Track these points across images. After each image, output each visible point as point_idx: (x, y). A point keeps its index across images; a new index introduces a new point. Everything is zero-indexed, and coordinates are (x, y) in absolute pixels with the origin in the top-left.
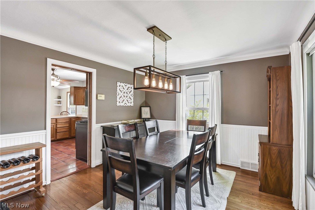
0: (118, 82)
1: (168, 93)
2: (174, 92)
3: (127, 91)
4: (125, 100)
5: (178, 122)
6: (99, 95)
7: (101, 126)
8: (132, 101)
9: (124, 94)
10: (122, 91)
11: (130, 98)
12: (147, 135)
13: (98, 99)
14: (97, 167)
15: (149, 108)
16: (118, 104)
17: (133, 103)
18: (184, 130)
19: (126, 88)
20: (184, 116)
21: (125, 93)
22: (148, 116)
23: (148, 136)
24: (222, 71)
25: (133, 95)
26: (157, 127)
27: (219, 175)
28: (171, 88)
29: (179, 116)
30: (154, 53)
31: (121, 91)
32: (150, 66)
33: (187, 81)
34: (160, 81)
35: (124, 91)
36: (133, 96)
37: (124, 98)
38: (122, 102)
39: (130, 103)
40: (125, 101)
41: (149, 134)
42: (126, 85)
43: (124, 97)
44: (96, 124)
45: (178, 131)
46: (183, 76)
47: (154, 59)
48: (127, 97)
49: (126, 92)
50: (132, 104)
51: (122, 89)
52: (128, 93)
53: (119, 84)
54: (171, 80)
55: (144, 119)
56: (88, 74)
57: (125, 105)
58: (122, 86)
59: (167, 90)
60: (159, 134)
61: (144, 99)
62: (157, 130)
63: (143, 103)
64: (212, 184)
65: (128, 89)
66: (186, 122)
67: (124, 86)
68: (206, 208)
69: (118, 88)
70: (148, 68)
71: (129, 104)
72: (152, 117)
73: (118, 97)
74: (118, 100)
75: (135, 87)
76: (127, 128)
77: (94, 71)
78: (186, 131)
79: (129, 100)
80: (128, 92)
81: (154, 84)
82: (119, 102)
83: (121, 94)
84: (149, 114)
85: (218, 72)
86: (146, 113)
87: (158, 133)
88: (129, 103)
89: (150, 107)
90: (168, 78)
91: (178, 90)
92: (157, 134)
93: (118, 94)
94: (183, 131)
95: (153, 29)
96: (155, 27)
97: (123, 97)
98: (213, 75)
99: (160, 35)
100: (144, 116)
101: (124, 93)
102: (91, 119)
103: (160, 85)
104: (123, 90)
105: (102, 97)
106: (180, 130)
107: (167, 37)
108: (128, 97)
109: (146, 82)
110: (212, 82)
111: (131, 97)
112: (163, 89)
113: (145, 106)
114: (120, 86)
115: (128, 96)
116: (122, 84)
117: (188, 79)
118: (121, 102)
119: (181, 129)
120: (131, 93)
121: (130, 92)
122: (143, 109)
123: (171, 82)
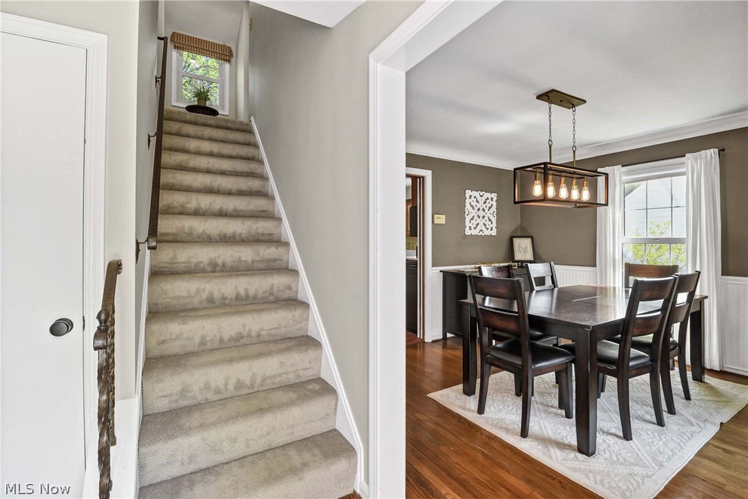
0: (467, 191)
1: (579, 207)
2: (593, 204)
3: (484, 206)
4: (481, 224)
5: (601, 269)
6: (436, 216)
7: (441, 271)
8: (494, 225)
9: (478, 213)
10: (475, 206)
11: (490, 220)
12: (532, 289)
13: (435, 223)
14: (434, 342)
15: (530, 239)
16: (468, 232)
17: (495, 230)
18: (617, 286)
19: (482, 200)
20: (617, 257)
21: (481, 211)
22: (530, 256)
23: (534, 292)
24: (723, 150)
25: (495, 213)
26: (552, 277)
27: (711, 389)
28: (586, 196)
29: (603, 259)
30: (550, 136)
31: (472, 206)
32: (545, 164)
33: (624, 178)
34: (563, 185)
35: (479, 206)
36: (495, 215)
37: (478, 221)
38: (475, 228)
39: (490, 229)
40: (481, 227)
41: (536, 288)
42: (482, 194)
43: (479, 217)
44: (433, 266)
45: (601, 288)
46: (616, 167)
47: (550, 147)
48: (484, 217)
49: (481, 209)
50: (494, 233)
51: (474, 204)
52: (487, 209)
53: (468, 193)
54: (585, 182)
55: (518, 262)
56: (418, 179)
57: (481, 233)
58: (475, 197)
59: (576, 202)
60: (556, 289)
61: (518, 221)
62: (553, 282)
63: (516, 230)
64: (688, 397)
65: (485, 203)
66: (624, 270)
67: (478, 197)
68: (664, 428)
69: (468, 201)
70: (543, 166)
71: (487, 233)
72: (537, 259)
73: (468, 218)
74: (467, 224)
75: (516, 200)
76: (494, 272)
77: (427, 174)
78: (624, 289)
79: (488, 223)
80: (485, 209)
81: (551, 192)
82: (470, 228)
83: (474, 213)
84: (529, 251)
85: (711, 154)
86: (523, 249)
87: (555, 287)
88: (488, 229)
89: (532, 237)
90: (579, 178)
91: (601, 200)
92: (553, 290)
93: (467, 213)
94: (614, 288)
95: (549, 95)
96: (553, 91)
97: (476, 217)
98: (699, 161)
99: (561, 101)
100: (518, 256)
101: (479, 210)
102: (423, 258)
103: (563, 193)
104: (477, 204)
105: (441, 219)
106: (608, 285)
107: (575, 102)
108: (486, 218)
109: (537, 190)
110: (695, 176)
111: (491, 217)
112: (568, 201)
113: (520, 235)
114: (470, 197)
115: (486, 216)
116: (474, 193)
117: (628, 173)
118: (472, 228)
119: (610, 284)
120: (492, 210)
121: (490, 208)
122: (516, 241)
123: (585, 185)
